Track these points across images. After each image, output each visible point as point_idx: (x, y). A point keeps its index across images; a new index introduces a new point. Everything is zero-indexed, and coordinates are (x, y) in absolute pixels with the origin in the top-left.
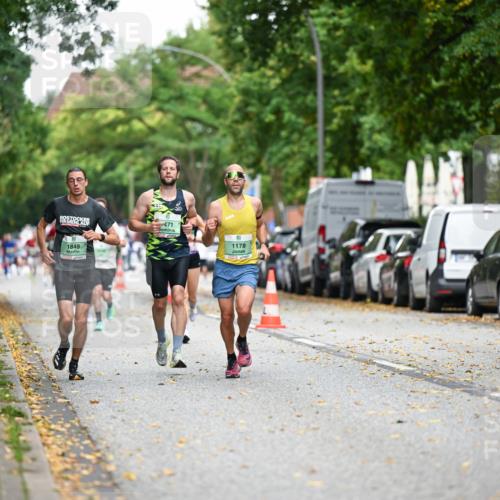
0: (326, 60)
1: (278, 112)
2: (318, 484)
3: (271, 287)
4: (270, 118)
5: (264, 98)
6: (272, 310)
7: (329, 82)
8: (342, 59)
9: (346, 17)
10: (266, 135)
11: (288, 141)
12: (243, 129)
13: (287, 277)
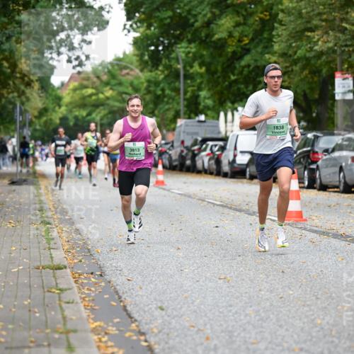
0: (184, 67)
1: (163, 90)
2: (181, 254)
3: (160, 167)
4: (159, 92)
5: (157, 84)
6: (161, 177)
7: (186, 77)
8: (192, 67)
9: (193, 48)
10: (158, 100)
11: (167, 103)
12: (148, 97)
13: (167, 163)
